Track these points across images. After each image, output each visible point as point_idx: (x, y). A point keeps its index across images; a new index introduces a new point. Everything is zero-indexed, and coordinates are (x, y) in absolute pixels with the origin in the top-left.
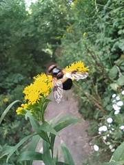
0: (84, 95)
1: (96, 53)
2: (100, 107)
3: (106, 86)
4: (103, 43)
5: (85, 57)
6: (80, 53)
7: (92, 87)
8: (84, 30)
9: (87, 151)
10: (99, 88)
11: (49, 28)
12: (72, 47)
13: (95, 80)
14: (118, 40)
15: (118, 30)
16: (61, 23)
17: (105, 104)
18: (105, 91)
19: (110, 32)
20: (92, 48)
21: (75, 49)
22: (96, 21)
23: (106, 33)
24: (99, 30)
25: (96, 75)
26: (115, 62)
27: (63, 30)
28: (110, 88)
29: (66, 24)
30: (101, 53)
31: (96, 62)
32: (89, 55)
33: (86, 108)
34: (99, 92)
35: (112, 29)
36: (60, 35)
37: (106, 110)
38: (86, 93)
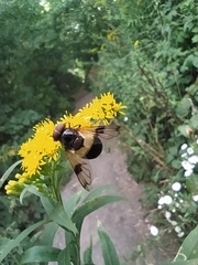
0: (137, 144)
1: (156, 75)
2: (162, 163)
3: (172, 128)
4: (167, 57)
5: (139, 82)
6: (129, 76)
7: (149, 130)
8: (136, 36)
9: (140, 232)
10: (159, 133)
11: (78, 34)
12: (117, 64)
13: (153, 119)
14: (192, 53)
15: (192, 35)
16: (97, 25)
17: (170, 158)
18: (169, 137)
19: (180, 39)
20: (150, 66)
21: (121, 69)
22: (156, 21)
23: (173, 41)
24: (160, 37)
25: (155, 111)
26: (187, 89)
27: (101, 37)
28: (179, 132)
29: (106, 27)
30: (163, 74)
31: (156, 90)
32: (144, 78)
33: (139, 165)
34: (159, 139)
35: (182, 34)
36: (96, 46)
37: (172, 168)
38: (140, 141)
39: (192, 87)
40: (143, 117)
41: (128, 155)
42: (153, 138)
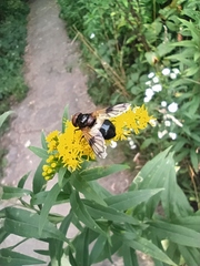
0: (100, 67)
3: (139, 53)
7: (115, 53)
10: (125, 57)
13: (121, 41)
17: (131, 83)
18: (133, 62)
25: (125, 32)
26: (160, 11)
28: (144, 58)
33: (99, 88)
34: (124, 63)
37: (130, 94)
38: (104, 64)
39: (166, 9)
40: (111, 36)
41: (90, 78)
42: (118, 62)
